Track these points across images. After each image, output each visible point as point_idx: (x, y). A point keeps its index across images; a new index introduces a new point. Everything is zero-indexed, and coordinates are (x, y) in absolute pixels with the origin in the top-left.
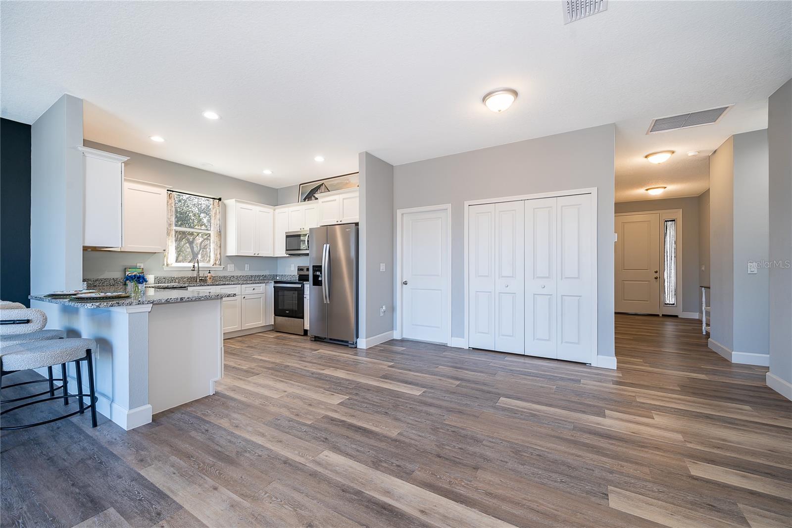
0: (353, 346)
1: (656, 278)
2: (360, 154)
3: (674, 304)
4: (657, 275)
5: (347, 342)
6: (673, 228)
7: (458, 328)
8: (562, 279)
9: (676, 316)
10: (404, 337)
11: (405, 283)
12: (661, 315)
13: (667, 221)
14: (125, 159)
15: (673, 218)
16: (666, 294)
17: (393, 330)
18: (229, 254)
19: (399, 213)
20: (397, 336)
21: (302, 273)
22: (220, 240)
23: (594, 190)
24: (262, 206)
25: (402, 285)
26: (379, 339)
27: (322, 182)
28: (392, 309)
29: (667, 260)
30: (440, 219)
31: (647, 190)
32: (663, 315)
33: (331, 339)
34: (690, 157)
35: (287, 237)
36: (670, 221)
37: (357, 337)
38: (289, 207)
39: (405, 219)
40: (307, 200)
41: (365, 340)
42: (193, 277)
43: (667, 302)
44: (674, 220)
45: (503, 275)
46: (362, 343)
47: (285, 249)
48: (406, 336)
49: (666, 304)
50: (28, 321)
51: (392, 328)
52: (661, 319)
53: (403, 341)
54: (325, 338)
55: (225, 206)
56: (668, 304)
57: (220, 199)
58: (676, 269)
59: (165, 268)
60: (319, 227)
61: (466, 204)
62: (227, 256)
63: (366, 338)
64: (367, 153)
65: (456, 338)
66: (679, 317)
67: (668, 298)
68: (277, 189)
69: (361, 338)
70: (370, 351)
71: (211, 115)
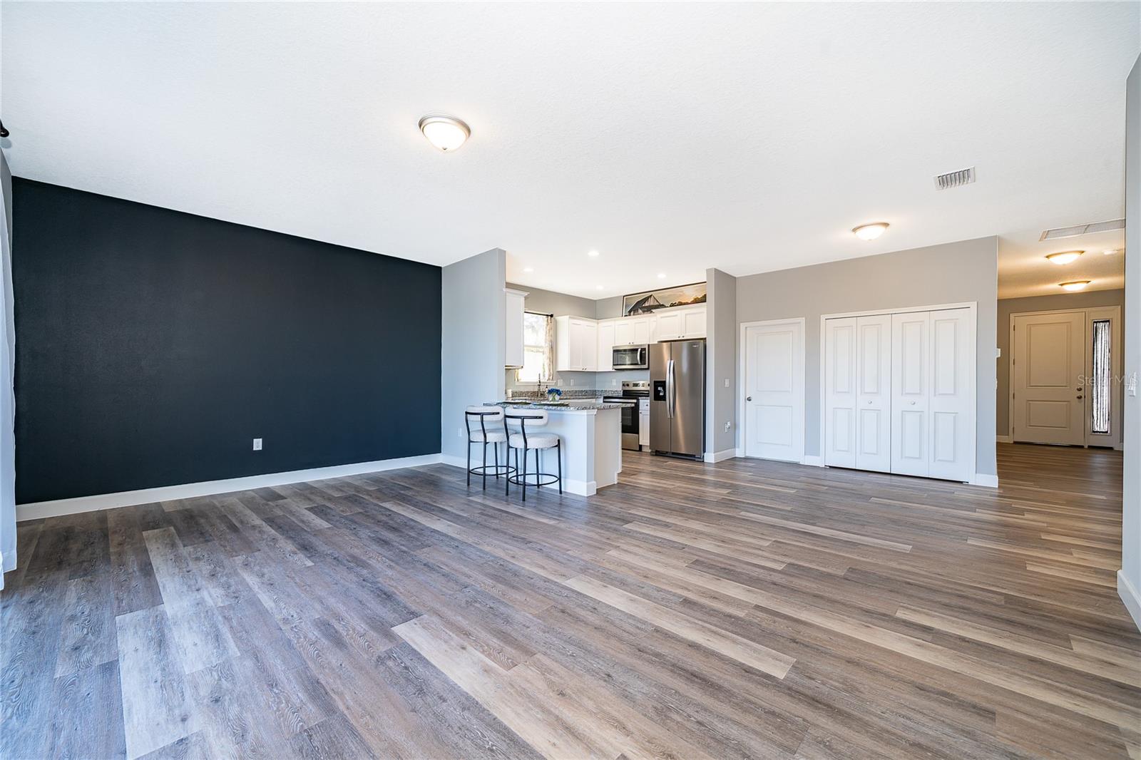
0: (702, 460)
1: (1080, 398)
2: (708, 271)
3: (1107, 432)
4: (1081, 393)
5: (694, 456)
6: (1107, 331)
7: (812, 447)
8: (935, 395)
9: (1111, 449)
10: (747, 455)
11: (749, 399)
12: (1086, 447)
13: (1096, 322)
14: (526, 294)
15: (1107, 318)
16: (1095, 419)
17: (735, 447)
18: (560, 369)
19: (742, 326)
20: (739, 453)
21: (627, 388)
22: (552, 354)
23: (974, 305)
24: (588, 321)
25: (745, 402)
26: (727, 454)
27: (650, 294)
28: (735, 426)
29: (1097, 374)
30: (791, 334)
31: (1062, 285)
32: (1089, 447)
33: (673, 453)
34: (1106, 255)
35: (614, 351)
36: (1103, 322)
37: (704, 451)
38: (615, 320)
39: (749, 334)
40: (632, 313)
41: (713, 454)
42: (534, 392)
43: (1097, 429)
44: (1108, 321)
45: (866, 391)
46: (710, 457)
47: (612, 364)
48: (748, 454)
49: (1095, 432)
50: (541, 418)
51: (734, 445)
52: (1087, 451)
53: (746, 459)
54: (667, 452)
55: (556, 321)
56: (1097, 432)
57: (552, 316)
58: (1111, 386)
59: (517, 384)
60: (656, 343)
61: (823, 317)
62: (558, 372)
63: (715, 452)
64: (716, 270)
65: (809, 456)
66: (1115, 449)
67: (1098, 424)
68: (595, 301)
69: (709, 452)
70: (718, 464)
71: (594, 253)
